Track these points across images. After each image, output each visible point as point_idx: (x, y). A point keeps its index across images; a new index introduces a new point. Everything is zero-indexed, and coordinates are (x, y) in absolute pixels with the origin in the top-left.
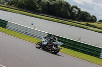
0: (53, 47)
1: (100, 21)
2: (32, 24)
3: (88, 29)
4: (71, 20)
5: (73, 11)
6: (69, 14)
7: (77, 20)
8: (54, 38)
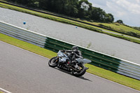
0: (76, 66)
1: (118, 22)
2: (24, 23)
3: (102, 33)
4: (78, 19)
5: (82, 7)
6: (76, 11)
7: (88, 20)
8: (77, 53)
